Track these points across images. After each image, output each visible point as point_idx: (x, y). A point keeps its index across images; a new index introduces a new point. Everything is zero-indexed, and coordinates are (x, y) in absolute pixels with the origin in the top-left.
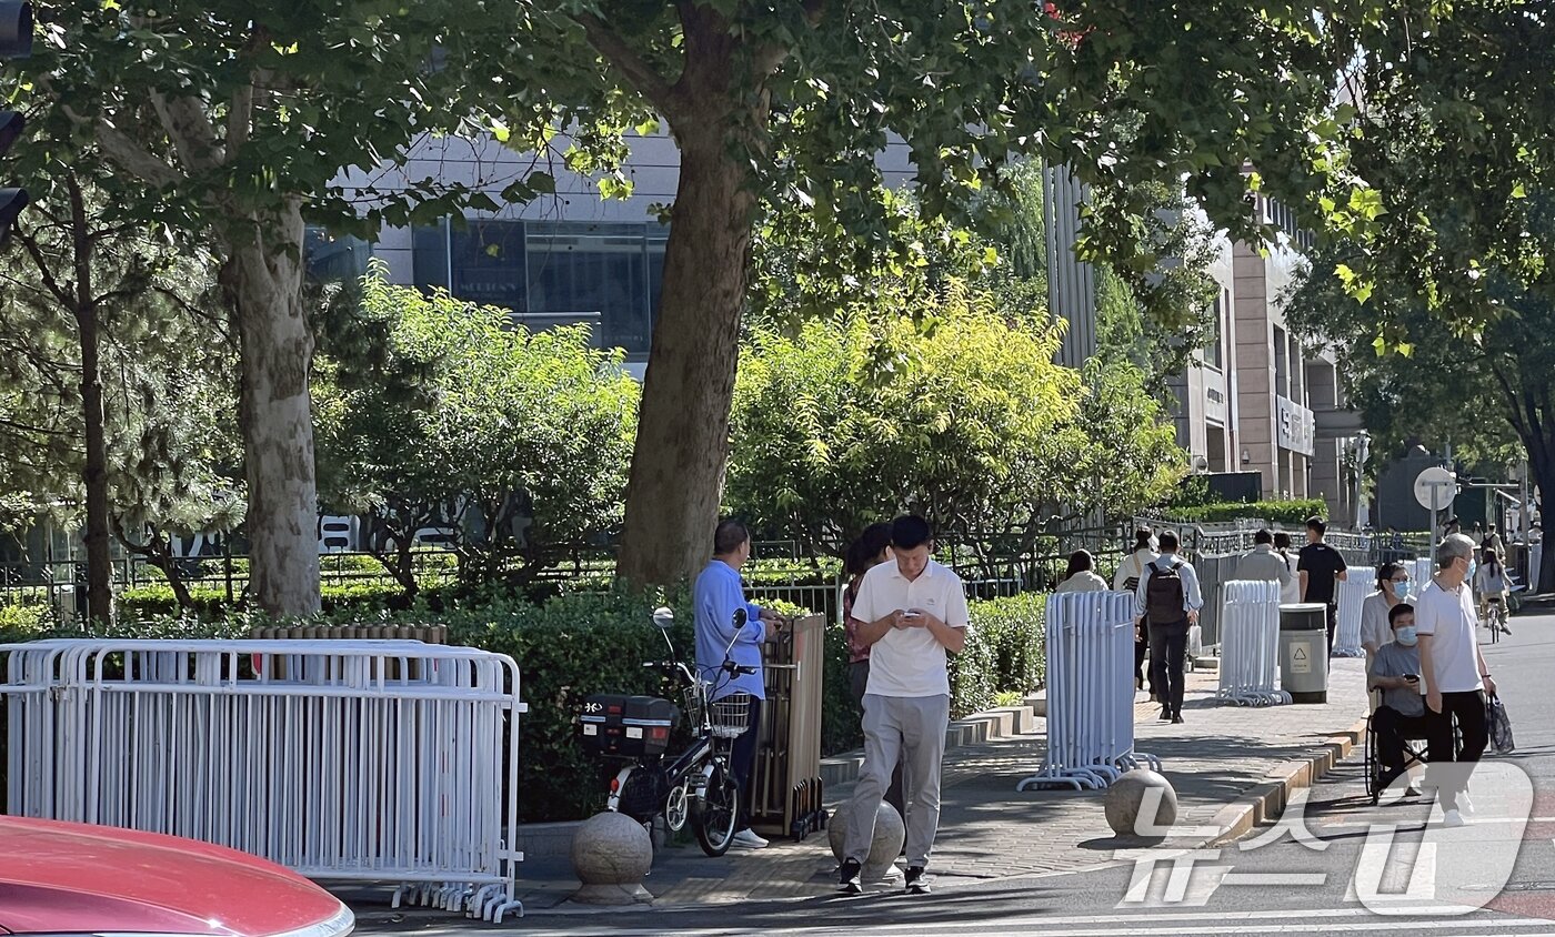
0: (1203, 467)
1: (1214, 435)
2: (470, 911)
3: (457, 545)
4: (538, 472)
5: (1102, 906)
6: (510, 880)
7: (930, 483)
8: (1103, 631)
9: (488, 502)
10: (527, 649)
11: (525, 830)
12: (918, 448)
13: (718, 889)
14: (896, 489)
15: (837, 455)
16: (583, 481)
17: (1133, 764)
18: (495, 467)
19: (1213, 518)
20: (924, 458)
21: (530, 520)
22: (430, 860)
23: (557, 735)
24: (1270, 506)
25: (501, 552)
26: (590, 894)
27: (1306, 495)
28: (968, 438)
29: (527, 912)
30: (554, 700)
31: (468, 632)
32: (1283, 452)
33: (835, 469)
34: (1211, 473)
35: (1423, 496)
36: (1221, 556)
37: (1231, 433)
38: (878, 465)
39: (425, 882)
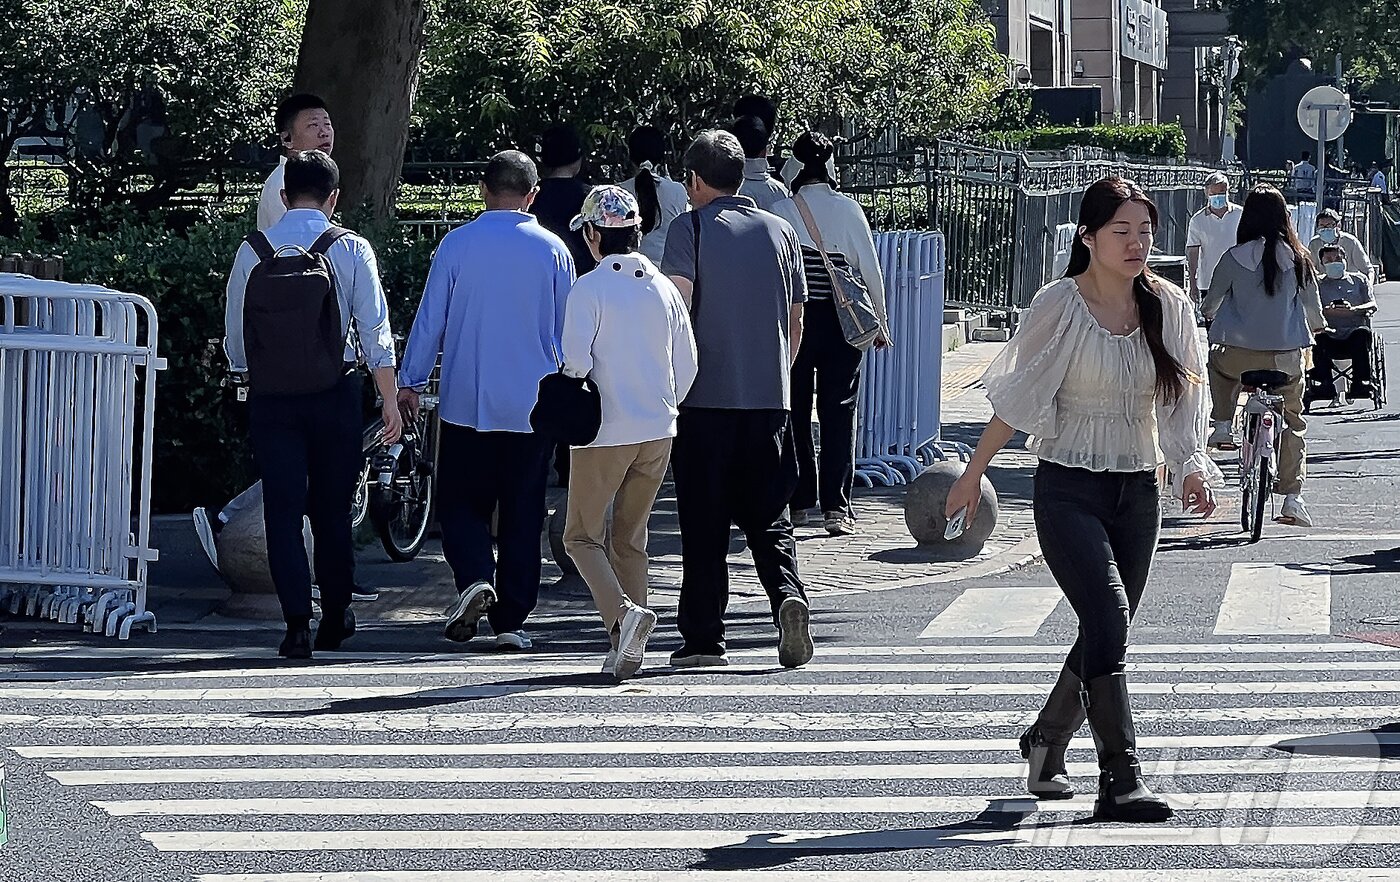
0: (1024, 80)
1: (1040, 39)
2: (88, 624)
3: (67, 158)
4: (174, 67)
5: (901, 634)
6: (141, 582)
7: (680, 92)
8: (904, 283)
9: (107, 104)
10: (166, 289)
11: (160, 523)
12: (665, 44)
13: (406, 603)
14: (634, 99)
15: (560, 52)
16: (230, 79)
17: (938, 455)
18: (118, 59)
19: (1039, 144)
20: (671, 58)
21: (162, 129)
22: (38, 558)
23: (201, 401)
24: (1112, 132)
25: (124, 168)
26: (242, 606)
27: (1155, 120)
28: (728, 35)
29: (161, 627)
30: (199, 356)
31: (90, 267)
32: (1127, 64)
33: (555, 71)
34: (1036, 88)
35: (1308, 124)
36: (1050, 192)
37: (1062, 39)
38: (612, 67)
39: (31, 585)
